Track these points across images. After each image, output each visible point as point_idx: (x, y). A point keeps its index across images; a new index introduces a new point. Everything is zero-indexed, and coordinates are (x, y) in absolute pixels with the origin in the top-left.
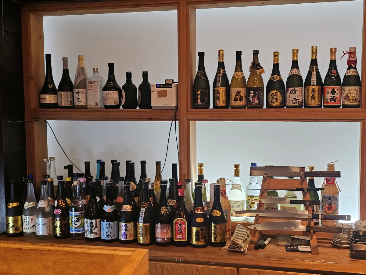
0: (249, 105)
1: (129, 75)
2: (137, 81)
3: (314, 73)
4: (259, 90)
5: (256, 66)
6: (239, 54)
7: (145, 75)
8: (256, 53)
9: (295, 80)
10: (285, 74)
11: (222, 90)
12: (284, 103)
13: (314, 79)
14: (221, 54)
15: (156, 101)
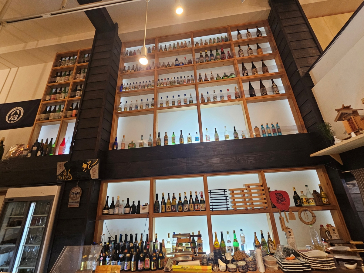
0: (172, 211)
1: (134, 202)
2: (136, 204)
3: (191, 200)
4: (175, 206)
5: (174, 198)
6: (169, 194)
7: (139, 202)
8: (174, 194)
9: (186, 202)
10: (183, 200)
11: (163, 206)
12: (183, 210)
13: (191, 201)
14: (163, 194)
15: (142, 211)
